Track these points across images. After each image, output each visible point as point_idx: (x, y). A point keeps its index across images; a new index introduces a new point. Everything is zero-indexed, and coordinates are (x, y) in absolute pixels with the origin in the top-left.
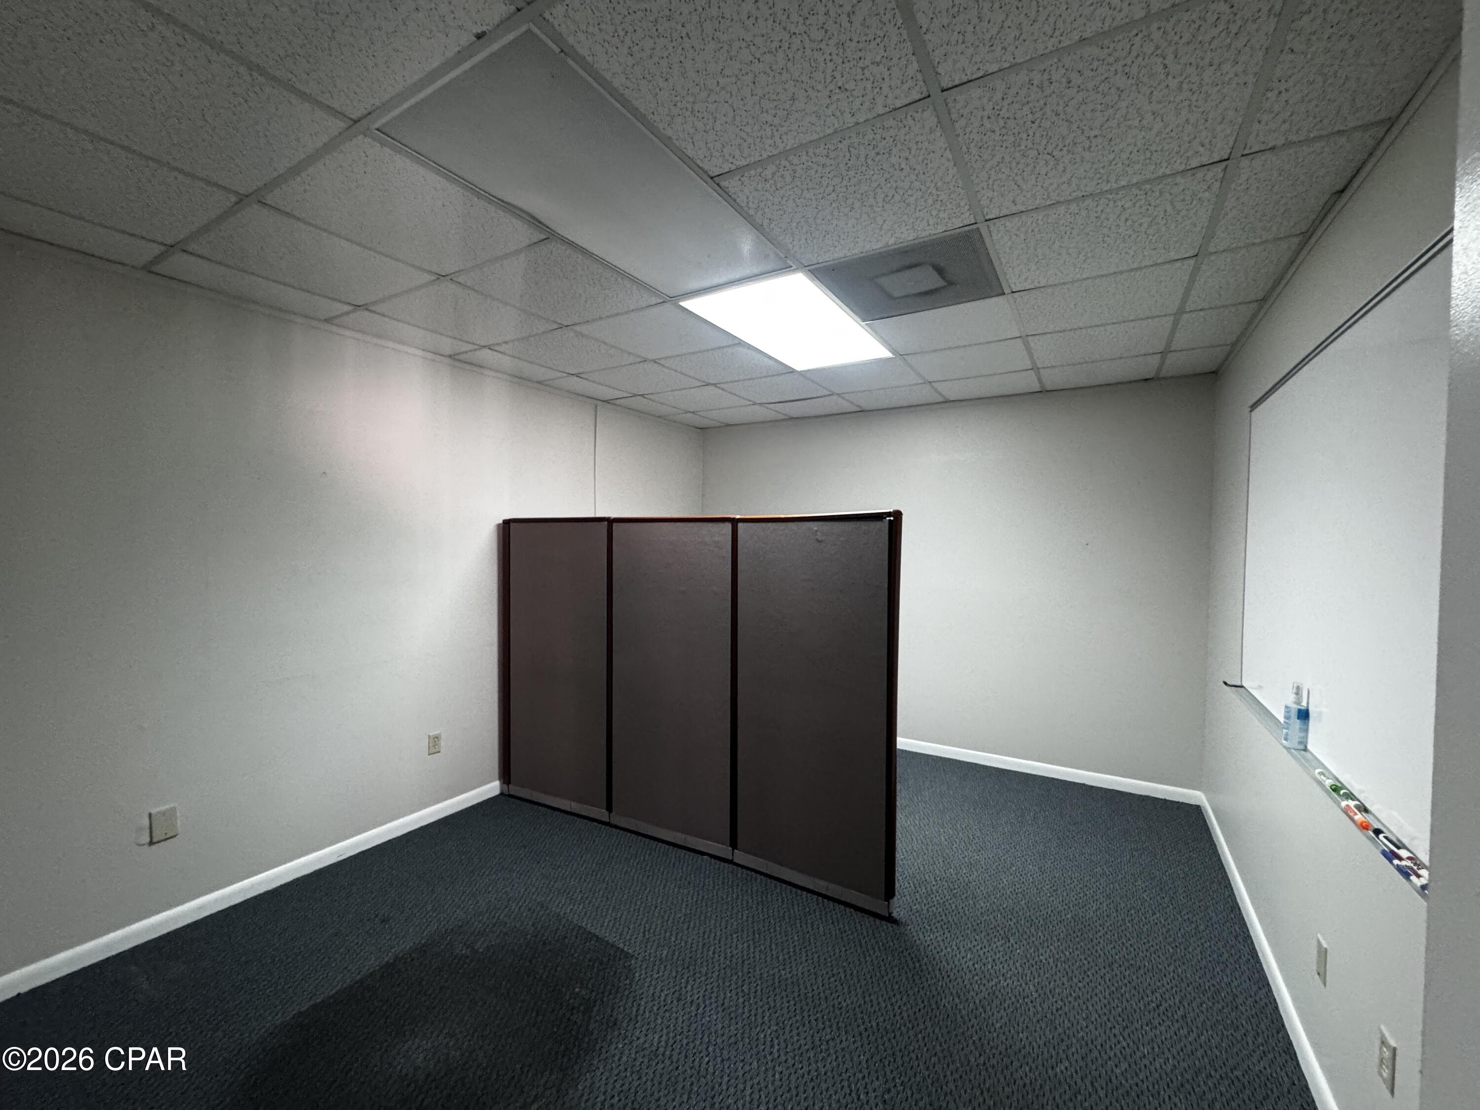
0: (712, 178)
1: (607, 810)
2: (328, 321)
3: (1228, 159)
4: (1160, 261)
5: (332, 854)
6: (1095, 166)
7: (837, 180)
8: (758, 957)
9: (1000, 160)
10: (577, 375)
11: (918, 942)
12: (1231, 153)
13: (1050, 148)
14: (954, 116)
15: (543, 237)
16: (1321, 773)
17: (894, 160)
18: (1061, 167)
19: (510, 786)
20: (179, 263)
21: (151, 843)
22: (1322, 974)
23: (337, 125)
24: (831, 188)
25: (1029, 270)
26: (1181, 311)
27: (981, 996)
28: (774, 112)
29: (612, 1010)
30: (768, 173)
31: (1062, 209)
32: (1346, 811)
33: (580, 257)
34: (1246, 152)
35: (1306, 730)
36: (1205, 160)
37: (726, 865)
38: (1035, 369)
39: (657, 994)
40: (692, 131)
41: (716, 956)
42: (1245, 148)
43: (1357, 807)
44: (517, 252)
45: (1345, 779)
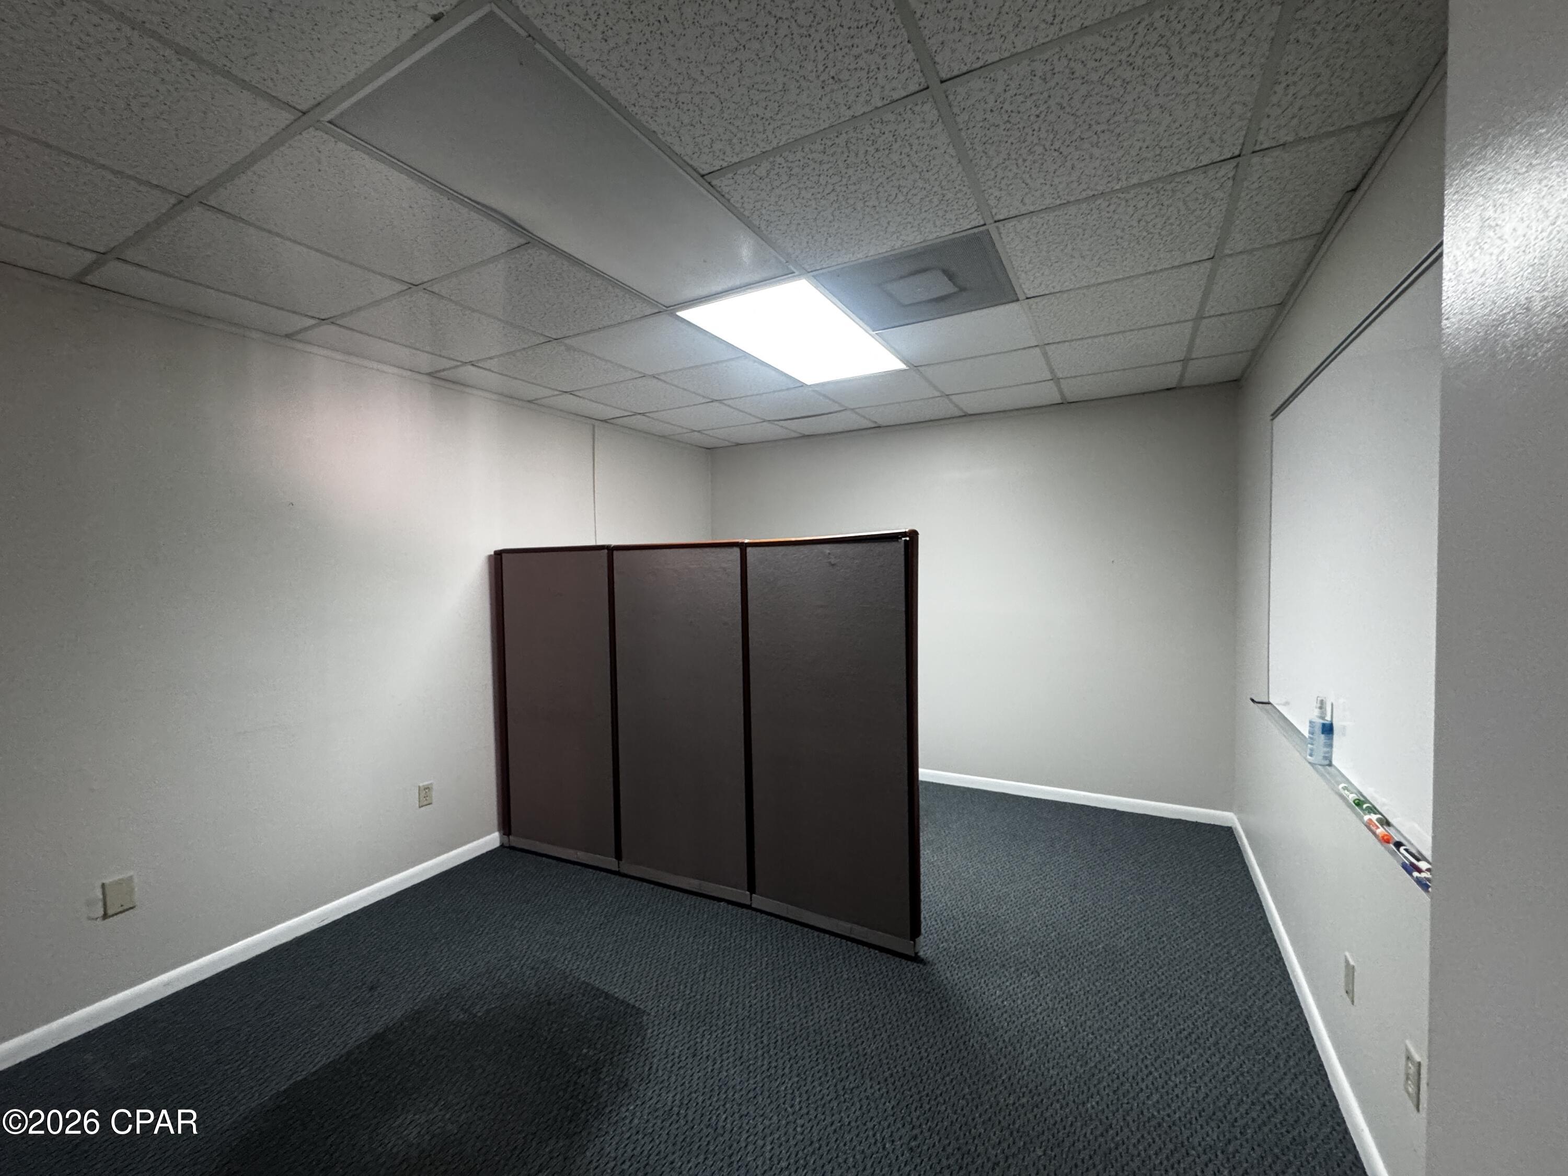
0: (703, 176)
1: (616, 858)
2: (288, 336)
3: (1239, 156)
4: (1176, 264)
5: (313, 919)
6: (1104, 163)
7: (836, 179)
8: (777, 1006)
9: (1006, 157)
10: (571, 393)
11: (945, 982)
12: (1241, 149)
13: (1057, 145)
14: (956, 110)
15: (522, 241)
16: (1345, 788)
17: (895, 157)
18: (1068, 164)
19: (511, 837)
20: (113, 272)
21: (105, 916)
22: (1349, 992)
23: (285, 117)
24: (830, 187)
25: (1043, 274)
26: (1199, 318)
27: (1010, 1033)
28: (764, 104)
29: (623, 1070)
30: (762, 171)
31: (1073, 210)
32: (1368, 825)
33: (565, 263)
34: (1257, 148)
35: (1331, 746)
36: (1216, 157)
37: (745, 911)
38: (1056, 380)
39: (670, 1052)
40: (678, 124)
41: (734, 1007)
42: (1255, 145)
43: (1378, 820)
44: (494, 259)
45: (1370, 792)
